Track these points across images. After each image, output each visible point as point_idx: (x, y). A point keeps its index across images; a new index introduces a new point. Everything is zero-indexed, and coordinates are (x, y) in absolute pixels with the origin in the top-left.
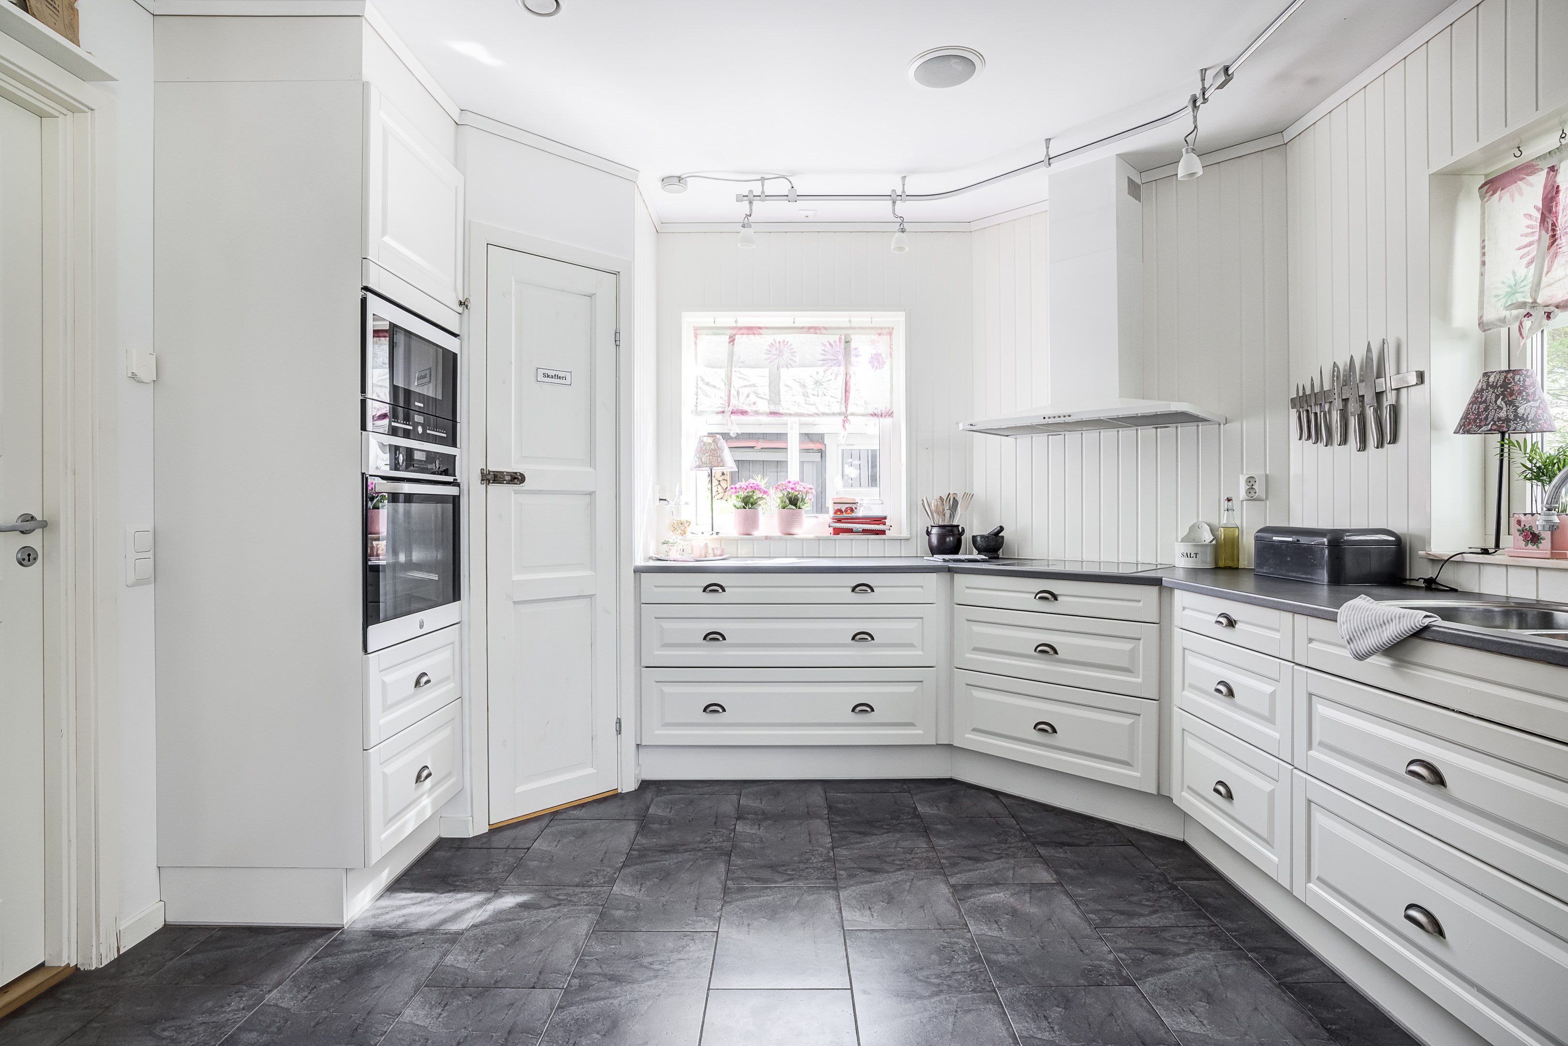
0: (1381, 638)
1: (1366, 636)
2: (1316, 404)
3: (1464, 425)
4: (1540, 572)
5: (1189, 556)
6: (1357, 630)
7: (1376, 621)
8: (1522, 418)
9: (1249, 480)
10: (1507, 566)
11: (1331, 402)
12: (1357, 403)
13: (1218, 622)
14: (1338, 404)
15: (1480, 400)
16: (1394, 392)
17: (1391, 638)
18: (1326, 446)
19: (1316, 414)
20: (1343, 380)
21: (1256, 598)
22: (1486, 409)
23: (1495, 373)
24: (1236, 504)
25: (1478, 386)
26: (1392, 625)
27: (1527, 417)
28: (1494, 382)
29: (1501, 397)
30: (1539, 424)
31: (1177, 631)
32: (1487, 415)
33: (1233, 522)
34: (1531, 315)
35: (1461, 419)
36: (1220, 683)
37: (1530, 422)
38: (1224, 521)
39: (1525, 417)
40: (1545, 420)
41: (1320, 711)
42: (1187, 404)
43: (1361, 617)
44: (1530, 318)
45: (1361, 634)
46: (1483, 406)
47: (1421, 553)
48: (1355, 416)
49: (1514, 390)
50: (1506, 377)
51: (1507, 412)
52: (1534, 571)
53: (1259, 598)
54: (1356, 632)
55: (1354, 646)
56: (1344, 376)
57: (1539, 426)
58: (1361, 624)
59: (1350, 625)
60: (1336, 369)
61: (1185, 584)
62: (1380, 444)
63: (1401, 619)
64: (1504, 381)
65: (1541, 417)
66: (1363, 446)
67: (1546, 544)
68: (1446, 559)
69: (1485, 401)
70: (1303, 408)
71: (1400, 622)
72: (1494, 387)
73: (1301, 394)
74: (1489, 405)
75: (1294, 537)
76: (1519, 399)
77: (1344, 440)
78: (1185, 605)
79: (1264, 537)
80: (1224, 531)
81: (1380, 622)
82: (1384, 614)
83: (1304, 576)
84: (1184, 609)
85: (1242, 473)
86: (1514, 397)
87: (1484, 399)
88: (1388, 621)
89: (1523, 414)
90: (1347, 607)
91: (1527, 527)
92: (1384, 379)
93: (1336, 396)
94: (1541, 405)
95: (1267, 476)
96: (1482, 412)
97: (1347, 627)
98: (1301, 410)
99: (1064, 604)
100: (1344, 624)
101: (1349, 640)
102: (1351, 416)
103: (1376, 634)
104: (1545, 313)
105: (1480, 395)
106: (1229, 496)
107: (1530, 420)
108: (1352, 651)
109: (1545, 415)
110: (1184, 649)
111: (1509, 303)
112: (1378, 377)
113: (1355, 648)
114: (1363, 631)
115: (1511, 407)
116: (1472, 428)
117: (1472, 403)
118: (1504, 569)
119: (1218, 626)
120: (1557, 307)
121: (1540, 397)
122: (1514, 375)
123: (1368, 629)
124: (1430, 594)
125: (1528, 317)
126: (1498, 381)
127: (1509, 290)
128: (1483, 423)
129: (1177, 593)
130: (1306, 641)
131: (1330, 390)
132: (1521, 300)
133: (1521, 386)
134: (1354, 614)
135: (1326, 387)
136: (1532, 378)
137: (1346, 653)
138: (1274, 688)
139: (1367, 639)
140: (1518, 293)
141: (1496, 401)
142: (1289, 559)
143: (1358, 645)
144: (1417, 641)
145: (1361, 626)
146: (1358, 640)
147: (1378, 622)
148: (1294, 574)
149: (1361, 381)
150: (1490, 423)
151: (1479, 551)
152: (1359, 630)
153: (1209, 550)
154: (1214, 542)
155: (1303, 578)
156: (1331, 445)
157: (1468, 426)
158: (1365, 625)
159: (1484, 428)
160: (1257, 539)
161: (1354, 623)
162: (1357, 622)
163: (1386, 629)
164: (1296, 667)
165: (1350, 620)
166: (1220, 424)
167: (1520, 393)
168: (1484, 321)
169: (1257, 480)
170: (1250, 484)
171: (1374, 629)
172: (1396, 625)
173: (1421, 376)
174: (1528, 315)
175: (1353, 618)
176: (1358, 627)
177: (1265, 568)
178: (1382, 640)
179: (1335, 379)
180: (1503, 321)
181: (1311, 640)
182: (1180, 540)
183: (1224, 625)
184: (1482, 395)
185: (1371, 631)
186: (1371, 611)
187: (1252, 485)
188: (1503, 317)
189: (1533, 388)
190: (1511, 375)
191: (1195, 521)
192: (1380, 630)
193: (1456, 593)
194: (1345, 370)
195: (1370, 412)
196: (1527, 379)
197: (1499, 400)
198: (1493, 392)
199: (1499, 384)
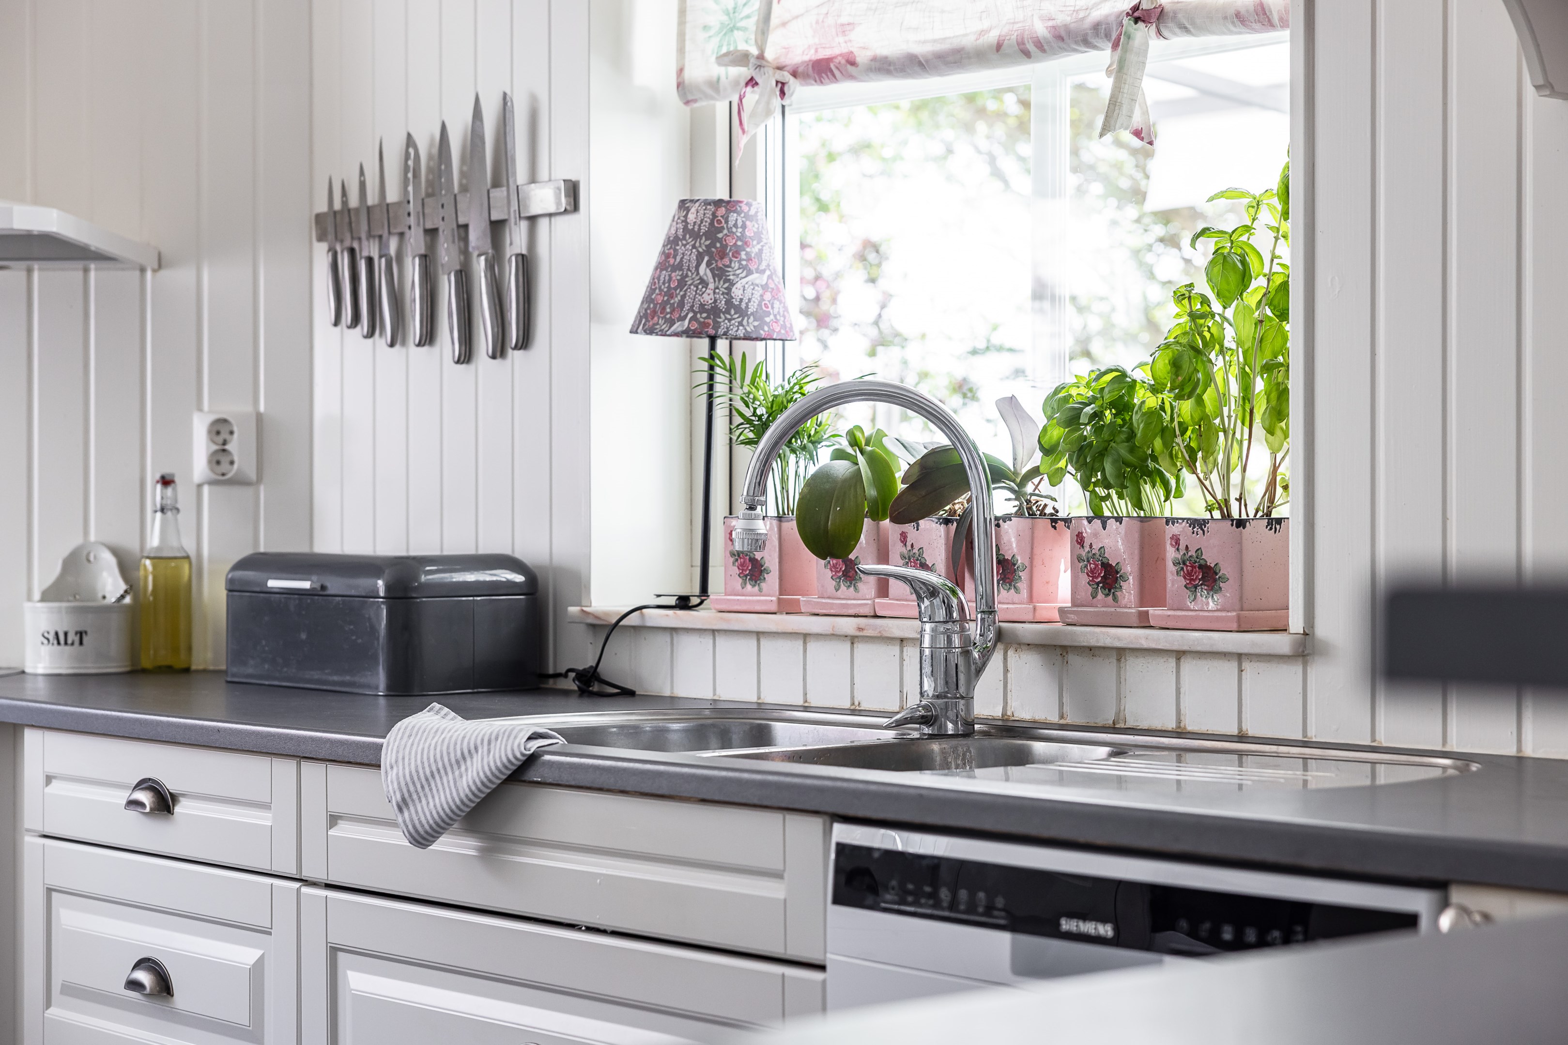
0: (457, 790)
1: (431, 790)
2: (370, 236)
3: (645, 315)
4: (764, 642)
5: (62, 641)
6: (416, 778)
7: (449, 754)
8: (738, 309)
9: (216, 428)
10: (714, 632)
11: (401, 235)
12: (453, 242)
13: (134, 804)
14: (416, 241)
15: (672, 261)
16: (524, 225)
17: (474, 788)
18: (392, 345)
19: (370, 261)
20: (427, 181)
21: (219, 730)
22: (682, 283)
23: (697, 204)
24: (183, 493)
25: (670, 229)
26: (477, 759)
27: (747, 307)
28: (695, 223)
29: (706, 259)
30: (767, 324)
31: (30, 843)
32: (684, 297)
33: (175, 544)
34: (757, 84)
35: (642, 303)
36: (138, 965)
37: (752, 318)
38: (154, 541)
39: (743, 306)
40: (775, 316)
41: (352, 986)
42: (54, 213)
43: (423, 749)
44: (756, 88)
45: (422, 787)
46: (676, 275)
47: (573, 610)
48: (449, 274)
49: (727, 245)
50: (714, 215)
51: (714, 293)
52: (755, 642)
53: (225, 729)
54: (414, 783)
55: (410, 814)
56: (429, 170)
57: (766, 328)
58: (423, 763)
59: (404, 768)
60: (411, 151)
61: (51, 711)
62: (499, 351)
63: (492, 745)
64: (712, 224)
65: (770, 309)
66: (466, 356)
67: (772, 580)
68: (614, 621)
69: (679, 267)
70: (342, 241)
71: (489, 751)
72: (696, 235)
73: (337, 206)
74: (687, 276)
75: (315, 578)
76: (735, 265)
77: (429, 337)
78: (51, 770)
79: (248, 582)
80: (154, 566)
81: (456, 756)
82: (464, 737)
83: (336, 678)
84: (49, 779)
85: (200, 409)
86: (726, 261)
87: (678, 259)
88: (469, 751)
89: (741, 300)
90: (399, 730)
92: (504, 189)
93: (412, 220)
94: (770, 281)
95: (259, 418)
96: (675, 289)
97: (397, 774)
98: (338, 248)
100: (392, 767)
101: (401, 804)
102: (443, 274)
103: (448, 782)
104: (777, 82)
105: (672, 251)
106: (166, 470)
107: (752, 314)
108: (407, 827)
109: (777, 304)
110: (50, 891)
111: (724, 50)
112: (496, 184)
113: (412, 820)
114: (427, 780)
115: (722, 282)
116: (658, 324)
117: (661, 266)
118: (712, 640)
119: (133, 814)
120: (795, 74)
121: (768, 265)
122: (729, 211)
123: (436, 773)
124: (586, 701)
125: (753, 87)
126: (702, 222)
127: (725, 18)
128: (676, 314)
129: (32, 739)
130: (323, 821)
131: (398, 204)
132: (742, 47)
133: (739, 238)
134: (412, 745)
135: (392, 196)
136: (757, 221)
137: (398, 839)
138: (258, 953)
139: (433, 797)
140: (738, 29)
141: (697, 267)
142: (303, 636)
143: (417, 812)
144: (519, 790)
145: (423, 768)
146: (417, 801)
147: (452, 755)
148: (316, 675)
149: (464, 189)
150: (687, 314)
151: (672, 601)
152: (419, 778)
153: (116, 622)
154: (128, 600)
155: (335, 683)
156: (404, 343)
157: (652, 319)
158: (430, 766)
159: (677, 327)
160: (234, 588)
161: (410, 764)
162: (416, 761)
163: (466, 770)
164: (305, 890)
165: (403, 759)
166: (143, 270)
167: (736, 254)
168: (686, 82)
169: (235, 429)
170: (220, 439)
171: (446, 773)
172: (482, 759)
173: (573, 190)
174: (752, 82)
175: (410, 753)
176: (417, 772)
177: (252, 662)
178: (458, 794)
179: (410, 175)
180: (715, 85)
181: (333, 820)
182: (37, 596)
183: (148, 810)
184: (676, 250)
185: (441, 778)
186: (442, 733)
187: (225, 443)
188: (715, 79)
189: (758, 243)
190: (722, 211)
191: (78, 541)
192: (457, 773)
193: (631, 699)
194: (430, 157)
195: (480, 266)
196: (748, 223)
197: (703, 266)
198: (694, 247)
199: (704, 229)
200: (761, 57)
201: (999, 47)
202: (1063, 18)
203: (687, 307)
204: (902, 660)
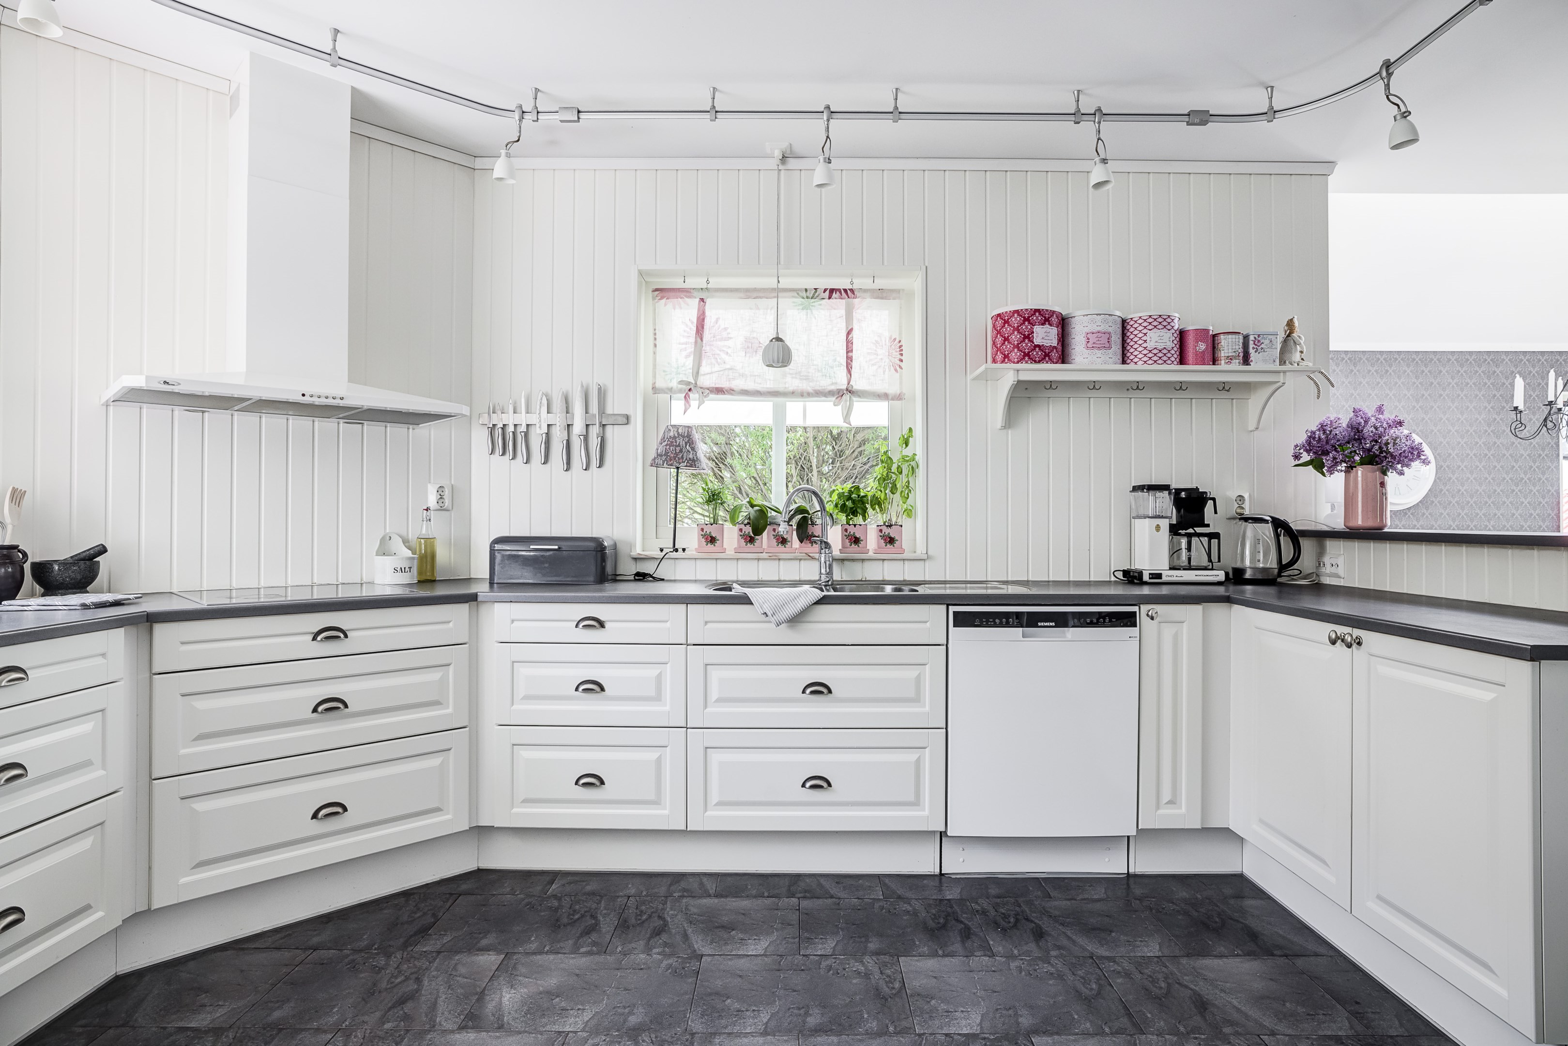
0: (796, 608)
1: (784, 609)
4: (719, 561)
5: (403, 571)
9: (439, 490)
10: (696, 559)
16: (602, 427)
19: (514, 433)
22: (681, 451)
23: (681, 426)
26: (802, 598)
28: (682, 432)
29: (689, 444)
32: (683, 455)
33: (420, 533)
35: (660, 456)
36: (583, 683)
44: (693, 393)
45: (780, 608)
46: (678, 449)
52: (736, 561)
55: (776, 617)
59: (770, 603)
62: (585, 469)
64: (688, 433)
66: (568, 469)
69: (679, 446)
72: (683, 436)
74: (682, 449)
80: (425, 542)
81: (792, 598)
84: (513, 621)
85: (430, 482)
87: (678, 444)
88: (797, 596)
91: (708, 533)
95: (453, 486)
97: (768, 605)
99: (357, 641)
101: (772, 614)
103: (791, 606)
104: (703, 391)
112: (587, 412)
113: (777, 619)
114: (782, 606)
118: (715, 560)
120: (709, 390)
123: (785, 604)
126: (685, 432)
127: (675, 370)
128: (681, 461)
139: (786, 611)
140: (686, 377)
141: (686, 446)
142: (546, 565)
143: (779, 616)
146: (779, 613)
152: (778, 606)
156: (532, 463)
163: (798, 601)
169: (446, 490)
171: (790, 603)
173: (628, 419)
174: (692, 391)
181: (707, 623)
184: (676, 441)
185: (788, 605)
187: (442, 495)
191: (384, 532)
197: (688, 446)
198: (683, 440)
199: (686, 435)
200: (696, 384)
201: (793, 393)
202: (818, 388)
203: (685, 459)
204: (779, 565)
